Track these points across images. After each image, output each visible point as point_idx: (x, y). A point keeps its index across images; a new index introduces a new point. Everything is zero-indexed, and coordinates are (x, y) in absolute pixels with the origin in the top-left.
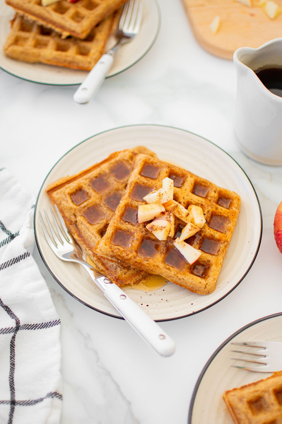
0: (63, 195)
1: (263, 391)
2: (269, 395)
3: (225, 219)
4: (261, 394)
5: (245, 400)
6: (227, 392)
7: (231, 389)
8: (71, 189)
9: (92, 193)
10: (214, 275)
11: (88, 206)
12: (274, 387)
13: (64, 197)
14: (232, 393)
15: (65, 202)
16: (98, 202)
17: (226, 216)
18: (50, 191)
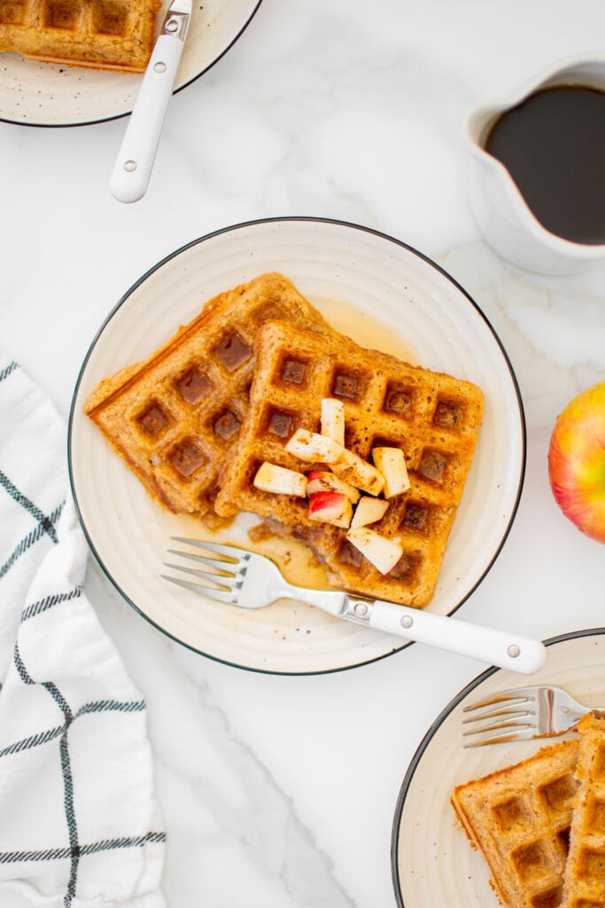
0: (120, 420)
1: (520, 791)
2: (531, 797)
3: (449, 457)
4: (517, 795)
5: (489, 806)
6: (459, 789)
7: (465, 782)
8: (135, 408)
9: (178, 413)
10: (427, 580)
11: (174, 442)
12: (540, 783)
13: (123, 424)
14: (467, 792)
15: (126, 436)
16: (193, 433)
17: (453, 452)
18: (93, 413)
